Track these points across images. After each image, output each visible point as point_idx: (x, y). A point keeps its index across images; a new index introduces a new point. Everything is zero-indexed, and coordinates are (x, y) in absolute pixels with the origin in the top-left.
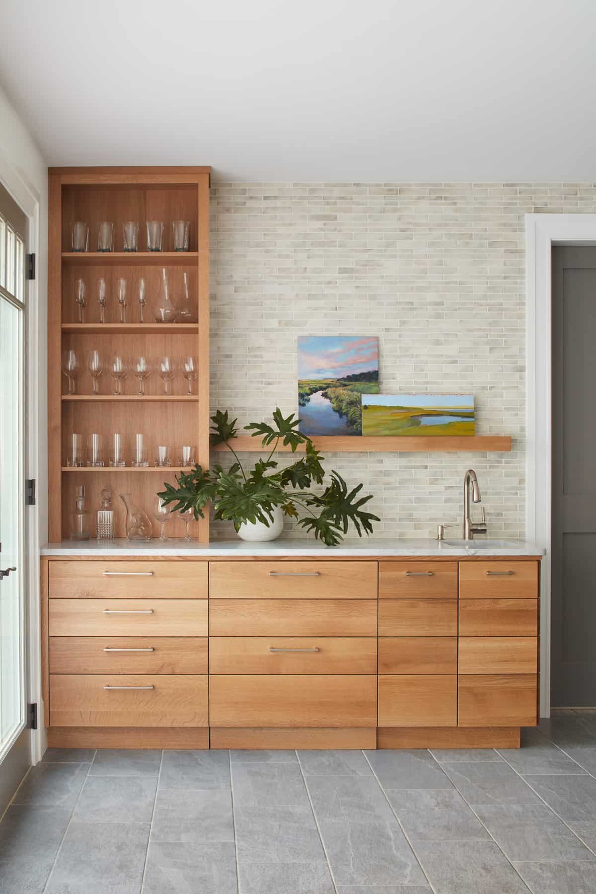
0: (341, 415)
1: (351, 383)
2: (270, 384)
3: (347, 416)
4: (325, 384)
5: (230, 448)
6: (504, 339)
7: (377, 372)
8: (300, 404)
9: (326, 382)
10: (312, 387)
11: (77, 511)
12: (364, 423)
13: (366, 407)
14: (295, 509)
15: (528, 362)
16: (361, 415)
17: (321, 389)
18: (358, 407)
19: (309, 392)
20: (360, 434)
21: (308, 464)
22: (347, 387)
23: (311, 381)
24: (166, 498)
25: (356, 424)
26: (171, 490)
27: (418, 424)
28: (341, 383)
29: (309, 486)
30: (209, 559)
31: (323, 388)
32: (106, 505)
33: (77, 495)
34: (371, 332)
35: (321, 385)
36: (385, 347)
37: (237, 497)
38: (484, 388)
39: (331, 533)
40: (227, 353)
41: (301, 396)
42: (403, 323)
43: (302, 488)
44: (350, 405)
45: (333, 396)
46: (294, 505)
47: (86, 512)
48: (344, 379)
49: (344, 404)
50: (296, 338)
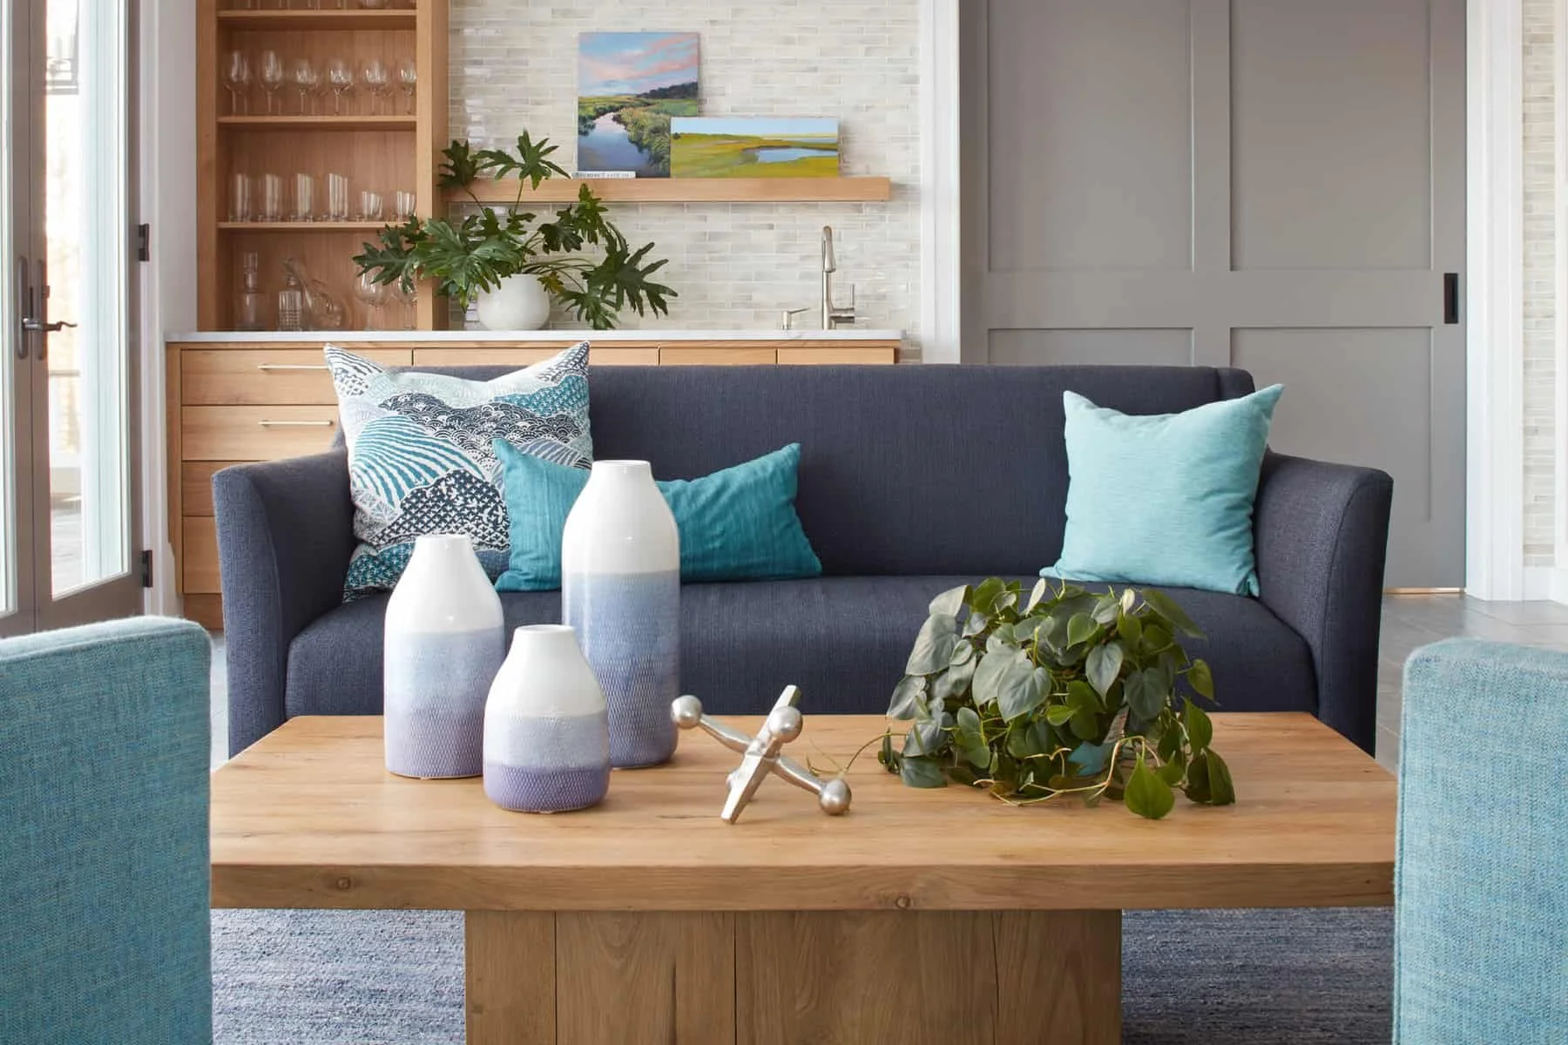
0: (641, 148)
1: (657, 101)
2: (538, 103)
3: (650, 150)
4: (620, 102)
5: (473, 196)
6: (887, 35)
7: (696, 84)
8: (580, 133)
9: (619, 99)
10: (598, 107)
11: (246, 290)
12: (673, 158)
13: (677, 136)
14: (562, 283)
15: (924, 70)
16: (669, 148)
17: (612, 109)
18: (666, 137)
19: (593, 114)
20: (668, 175)
21: (577, 215)
22: (651, 107)
23: (598, 98)
24: (366, 265)
25: (663, 161)
26: (372, 252)
27: (753, 160)
28: (642, 102)
29: (579, 248)
30: (414, 346)
31: (613, 108)
32: (292, 283)
33: (245, 266)
34: (688, 26)
35: (612, 104)
36: (711, 50)
37: (450, 253)
38: (857, 108)
39: (602, 313)
40: (476, 58)
41: (582, 120)
42: (736, 12)
43: (568, 251)
44: (654, 132)
45: (628, 120)
46: (558, 277)
47: (259, 290)
48: (646, 95)
49: (646, 132)
50: (575, 35)
